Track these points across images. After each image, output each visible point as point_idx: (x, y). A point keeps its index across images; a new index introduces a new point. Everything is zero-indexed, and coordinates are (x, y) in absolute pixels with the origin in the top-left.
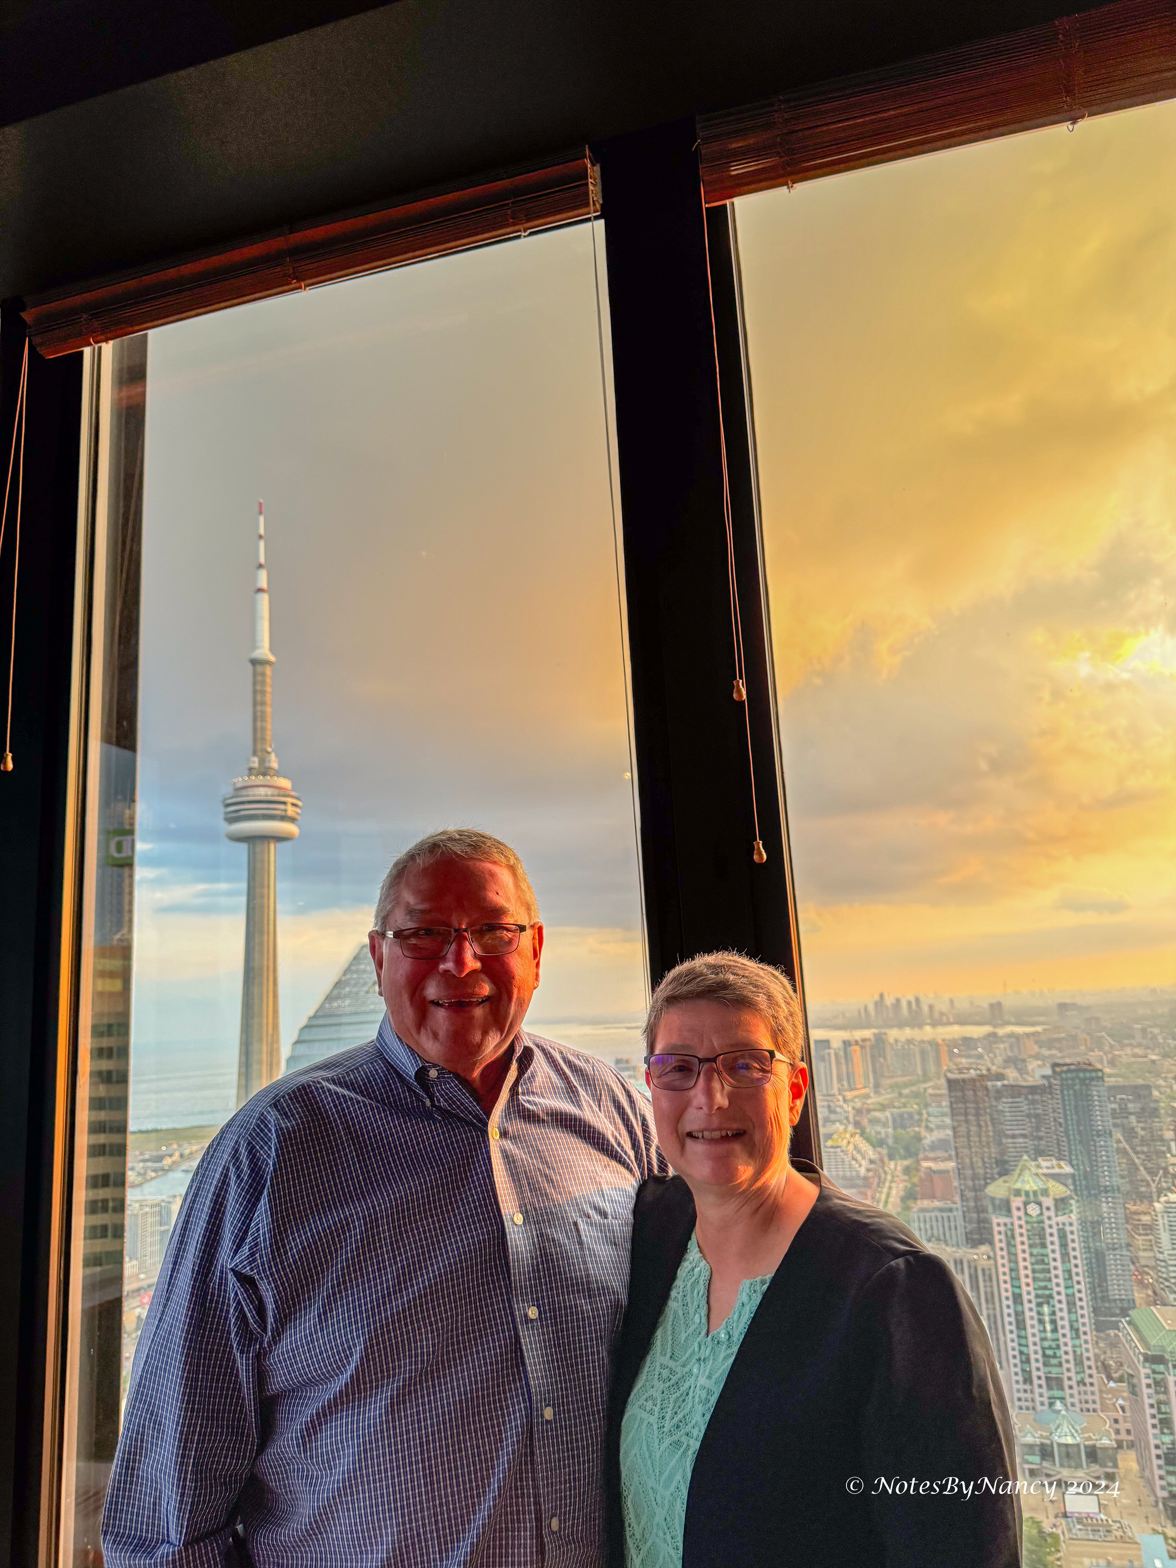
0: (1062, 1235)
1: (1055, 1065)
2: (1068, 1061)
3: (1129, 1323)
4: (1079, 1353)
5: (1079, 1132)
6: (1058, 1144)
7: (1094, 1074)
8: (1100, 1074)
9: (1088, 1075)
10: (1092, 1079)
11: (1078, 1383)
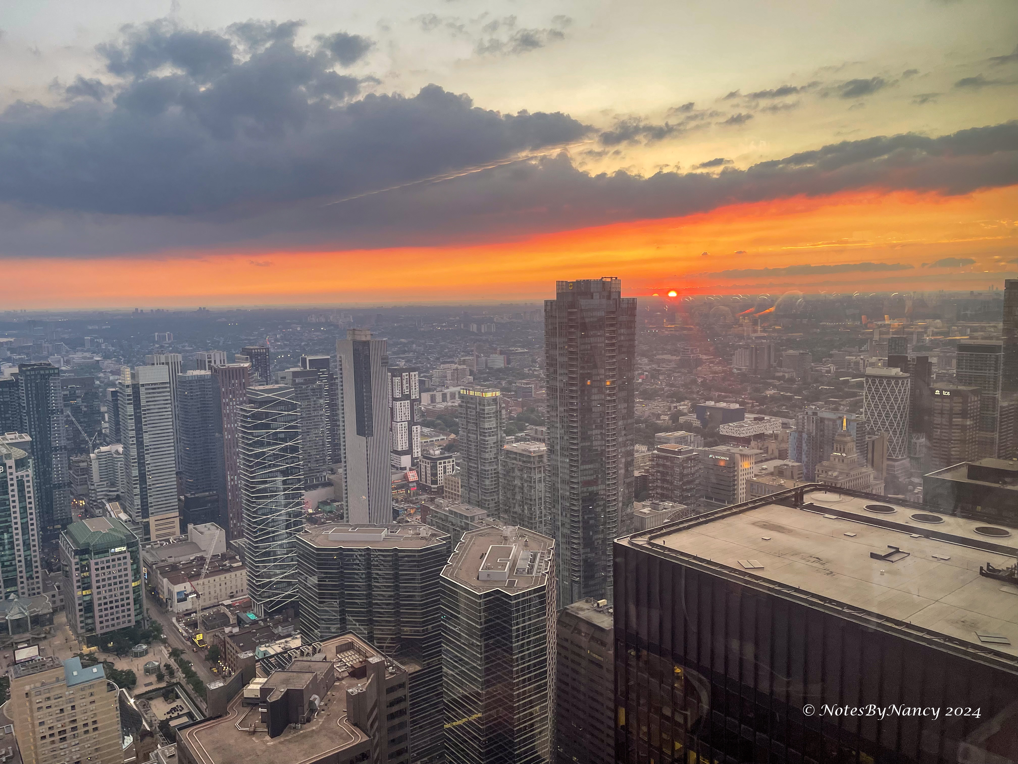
0: (21, 484)
1: (21, 366)
2: (33, 362)
3: (66, 533)
4: (29, 559)
5: (38, 412)
6: (21, 422)
7: (52, 372)
8: (56, 371)
9: (47, 372)
10: (50, 375)
11: (28, 579)
